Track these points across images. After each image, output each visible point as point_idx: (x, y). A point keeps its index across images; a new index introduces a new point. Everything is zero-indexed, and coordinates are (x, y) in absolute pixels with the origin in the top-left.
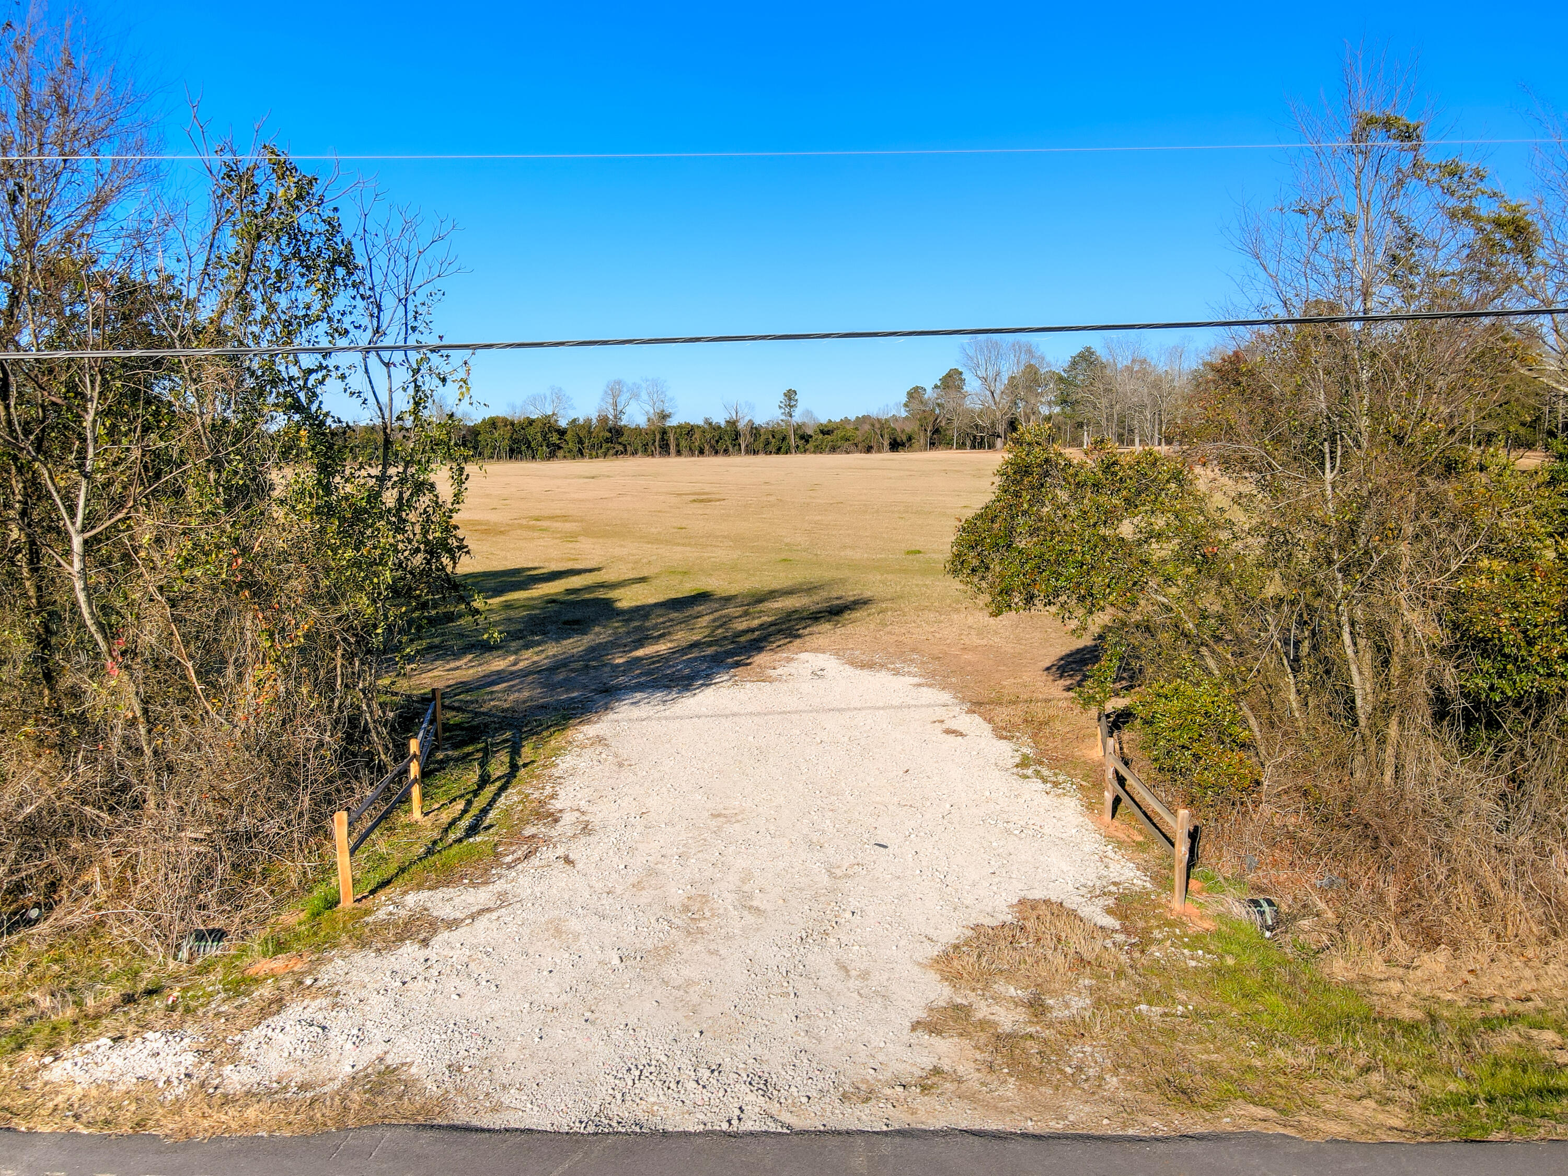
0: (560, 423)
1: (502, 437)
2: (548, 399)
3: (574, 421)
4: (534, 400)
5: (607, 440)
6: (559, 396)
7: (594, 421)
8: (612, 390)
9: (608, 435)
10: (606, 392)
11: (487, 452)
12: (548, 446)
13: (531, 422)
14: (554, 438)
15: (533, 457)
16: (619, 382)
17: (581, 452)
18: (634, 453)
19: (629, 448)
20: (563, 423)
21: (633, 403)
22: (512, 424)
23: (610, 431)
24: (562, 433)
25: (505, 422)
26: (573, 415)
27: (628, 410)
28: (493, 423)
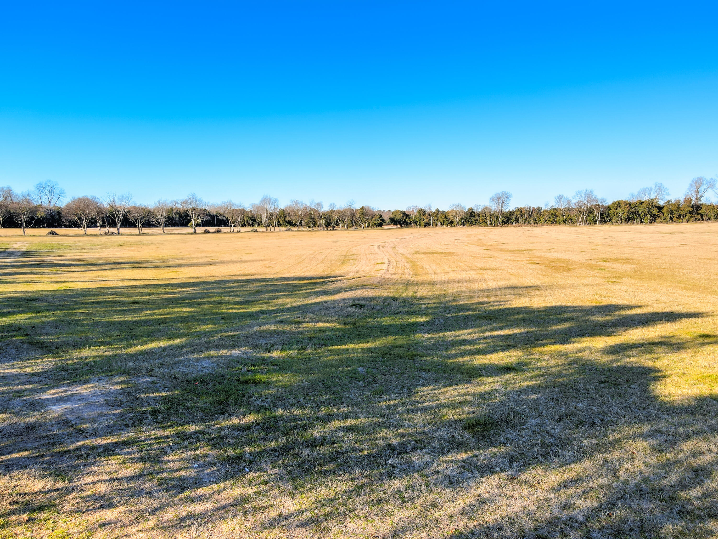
0: (659, 203)
1: (624, 211)
2: (653, 190)
3: (668, 202)
4: (644, 191)
5: (690, 213)
6: (660, 188)
7: (682, 202)
8: (696, 183)
9: (691, 209)
10: (691, 185)
11: (614, 219)
12: (651, 216)
13: (641, 203)
14: (655, 211)
15: (642, 222)
16: (701, 179)
17: (672, 219)
18: (709, 220)
19: (705, 217)
20: (661, 203)
21: (709, 190)
22: (630, 204)
23: (692, 207)
24: (660, 209)
25: (626, 203)
26: (668, 198)
27: (706, 195)
28: (619, 204)
